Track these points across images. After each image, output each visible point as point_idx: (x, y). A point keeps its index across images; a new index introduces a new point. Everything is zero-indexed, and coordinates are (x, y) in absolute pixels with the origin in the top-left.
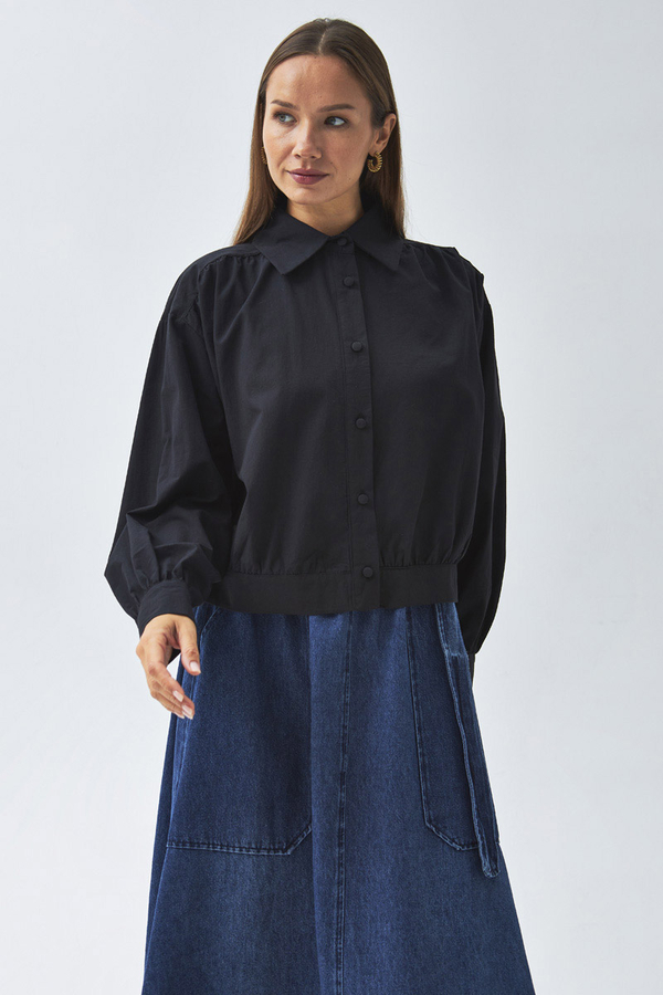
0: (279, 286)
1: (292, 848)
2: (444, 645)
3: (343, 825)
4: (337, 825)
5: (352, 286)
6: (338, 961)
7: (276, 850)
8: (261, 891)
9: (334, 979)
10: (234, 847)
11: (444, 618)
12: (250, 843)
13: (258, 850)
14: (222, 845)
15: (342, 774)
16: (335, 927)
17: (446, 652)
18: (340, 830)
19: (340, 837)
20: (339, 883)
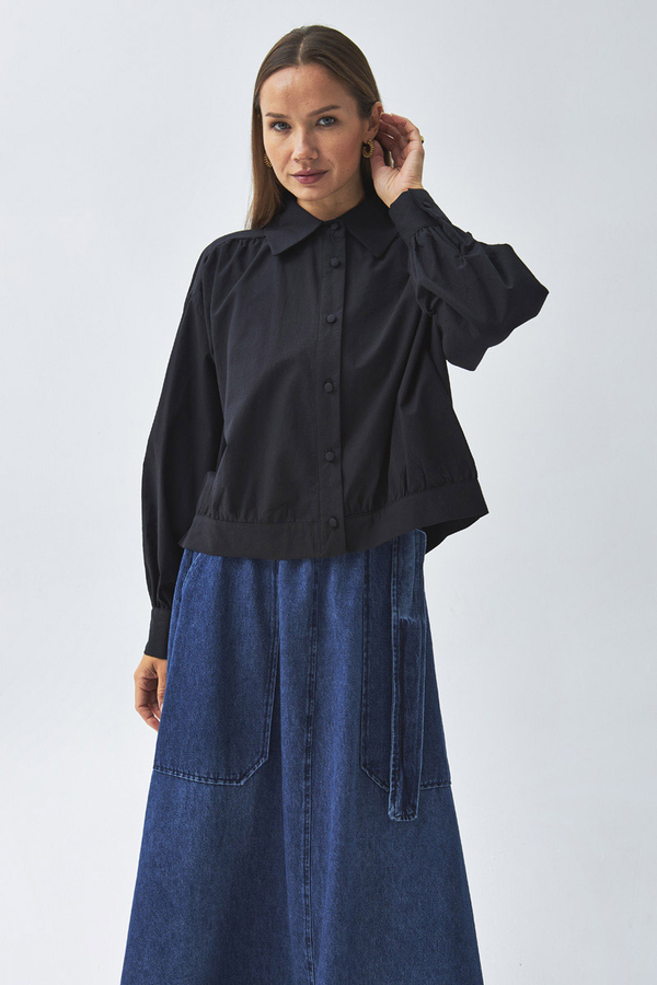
0: (272, 264)
1: (245, 780)
2: (394, 608)
3: (309, 761)
4: (303, 762)
5: (338, 266)
6: (305, 877)
7: (231, 781)
8: (217, 817)
9: (303, 892)
10: (194, 776)
11: (398, 583)
12: (208, 773)
13: (216, 780)
14: (184, 774)
15: (309, 717)
16: (302, 848)
17: (393, 614)
18: (307, 766)
19: (306, 772)
20: (306, 812)
